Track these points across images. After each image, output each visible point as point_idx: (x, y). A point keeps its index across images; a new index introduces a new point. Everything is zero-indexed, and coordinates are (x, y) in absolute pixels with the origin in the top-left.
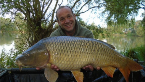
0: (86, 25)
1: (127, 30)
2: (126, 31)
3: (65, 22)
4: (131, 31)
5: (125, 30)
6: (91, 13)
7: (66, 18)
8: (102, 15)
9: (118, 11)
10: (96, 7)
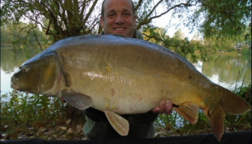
0: (163, 40)
1: (242, 44)
2: (240, 46)
3: (115, 20)
4: (249, 46)
5: (237, 43)
6: (173, 17)
7: (119, 14)
8: (194, 21)
9: (225, 13)
10: (181, 5)
